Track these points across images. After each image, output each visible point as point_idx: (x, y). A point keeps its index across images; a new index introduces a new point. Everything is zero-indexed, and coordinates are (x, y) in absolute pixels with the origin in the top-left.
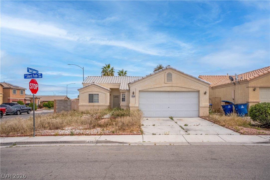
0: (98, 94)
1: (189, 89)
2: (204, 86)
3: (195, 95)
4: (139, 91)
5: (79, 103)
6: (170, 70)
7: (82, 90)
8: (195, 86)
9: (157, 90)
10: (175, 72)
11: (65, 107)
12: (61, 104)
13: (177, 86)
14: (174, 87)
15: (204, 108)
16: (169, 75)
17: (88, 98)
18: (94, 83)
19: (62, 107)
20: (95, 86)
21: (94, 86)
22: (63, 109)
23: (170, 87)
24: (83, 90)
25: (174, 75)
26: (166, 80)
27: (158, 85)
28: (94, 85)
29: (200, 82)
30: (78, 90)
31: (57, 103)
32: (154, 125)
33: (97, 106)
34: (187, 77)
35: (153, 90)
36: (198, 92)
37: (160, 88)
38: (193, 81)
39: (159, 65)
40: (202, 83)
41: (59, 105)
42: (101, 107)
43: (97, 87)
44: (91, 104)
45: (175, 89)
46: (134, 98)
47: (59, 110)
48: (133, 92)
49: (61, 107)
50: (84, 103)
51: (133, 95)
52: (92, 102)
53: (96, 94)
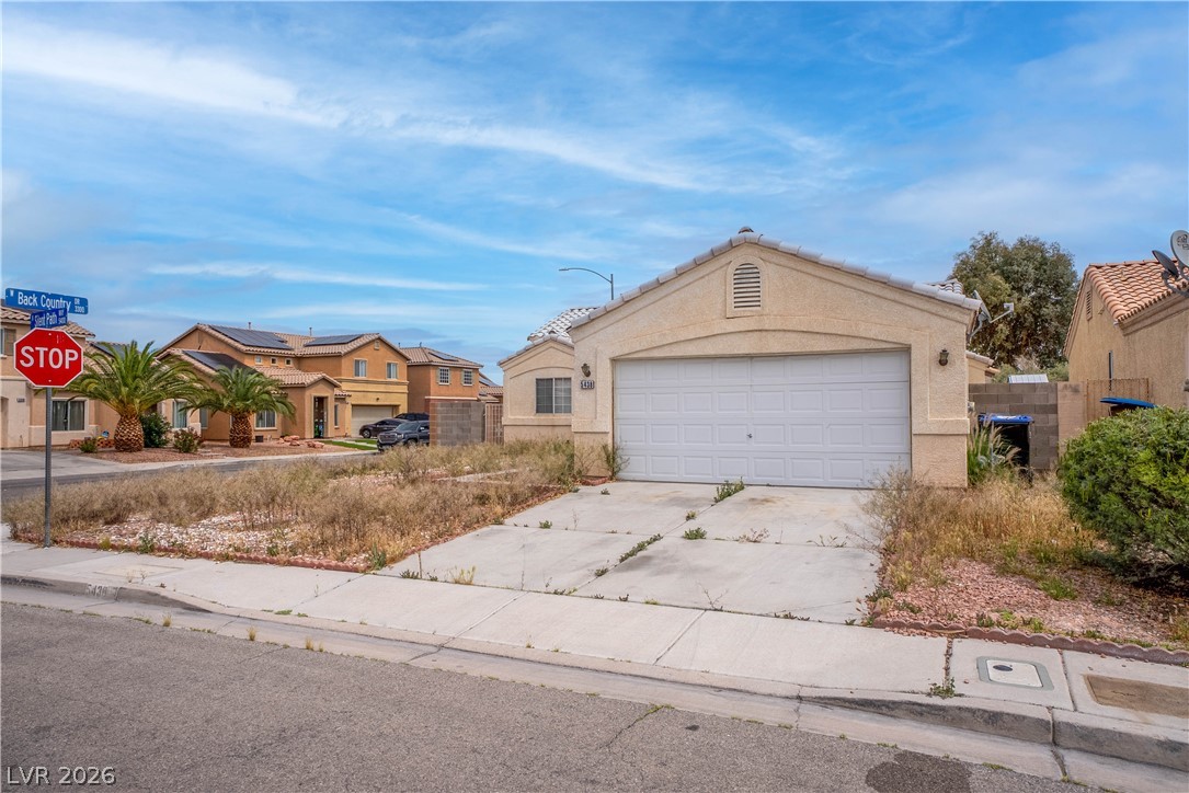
0: (570, 379)
1: (852, 340)
2: (938, 320)
3: (889, 369)
4: (614, 361)
5: (504, 415)
6: (750, 251)
7: (514, 364)
8: (881, 322)
9: (692, 350)
10: (775, 258)
11: (463, 430)
12: (452, 418)
13: (785, 331)
14: (769, 335)
15: (938, 439)
16: (747, 278)
17: (534, 396)
18: (552, 335)
19: (456, 431)
20: (555, 346)
21: (553, 345)
22: (458, 438)
23: (750, 334)
24: (517, 362)
25: (772, 276)
26: (731, 300)
27: (691, 327)
28: (555, 340)
29: (908, 300)
30: (500, 364)
31: (439, 416)
32: (546, 526)
33: (566, 428)
34: (837, 280)
35: (673, 354)
36: (906, 350)
37: (705, 342)
38: (870, 300)
39: (979, 238)
40: (927, 306)
41: (445, 421)
43: (565, 349)
44: (544, 418)
45: (775, 345)
46: (590, 393)
47: (446, 441)
48: (585, 367)
49: (452, 432)
50: (519, 415)
51: (588, 379)
52: (549, 410)
53: (560, 379)
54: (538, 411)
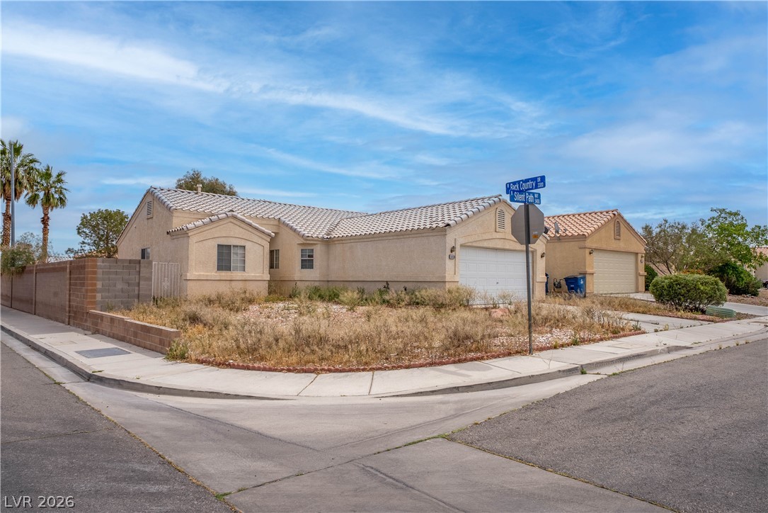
0: (244, 247)
2: (540, 242)
5: (188, 271)
6: (503, 205)
7: (199, 231)
9: (485, 244)
10: (509, 210)
11: (129, 284)
12: (116, 273)
13: (510, 240)
14: (506, 241)
15: (541, 284)
16: (501, 216)
17: (215, 258)
18: (233, 212)
19: (120, 286)
20: (235, 221)
21: (232, 220)
22: (123, 291)
23: (501, 240)
24: (202, 230)
25: (507, 216)
26: (497, 224)
27: (486, 234)
28: (235, 217)
31: (100, 271)
33: (240, 282)
35: (479, 245)
37: (489, 242)
41: (107, 276)
42: (251, 282)
43: (243, 225)
44: (224, 274)
45: (507, 245)
46: (453, 261)
47: (107, 294)
49: (115, 286)
50: (202, 272)
51: (452, 254)
52: (229, 269)
53: (237, 246)
54: (218, 270)
